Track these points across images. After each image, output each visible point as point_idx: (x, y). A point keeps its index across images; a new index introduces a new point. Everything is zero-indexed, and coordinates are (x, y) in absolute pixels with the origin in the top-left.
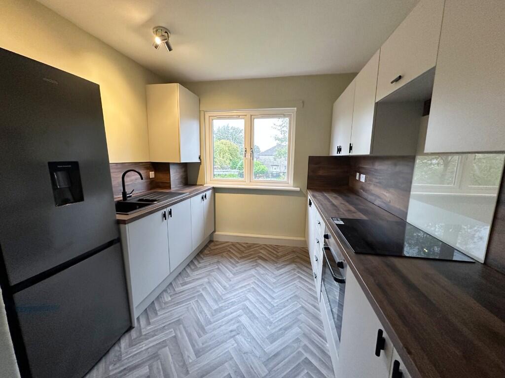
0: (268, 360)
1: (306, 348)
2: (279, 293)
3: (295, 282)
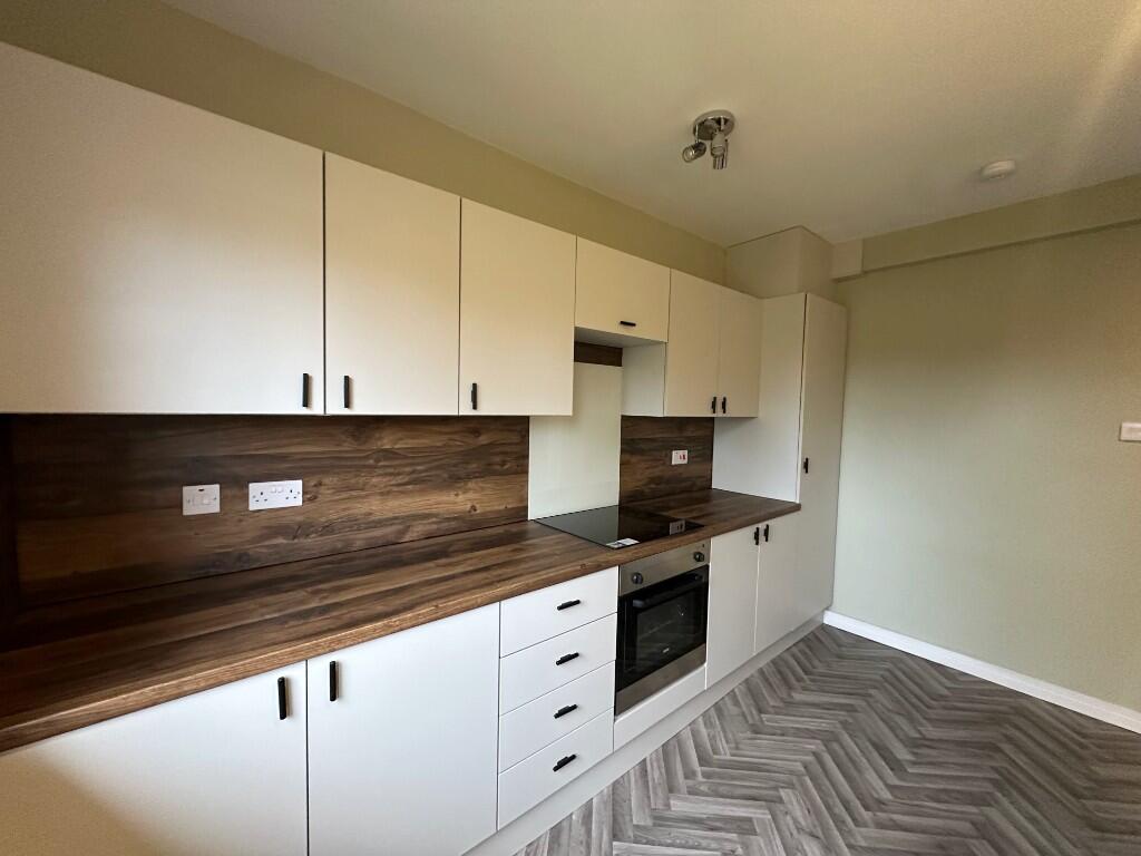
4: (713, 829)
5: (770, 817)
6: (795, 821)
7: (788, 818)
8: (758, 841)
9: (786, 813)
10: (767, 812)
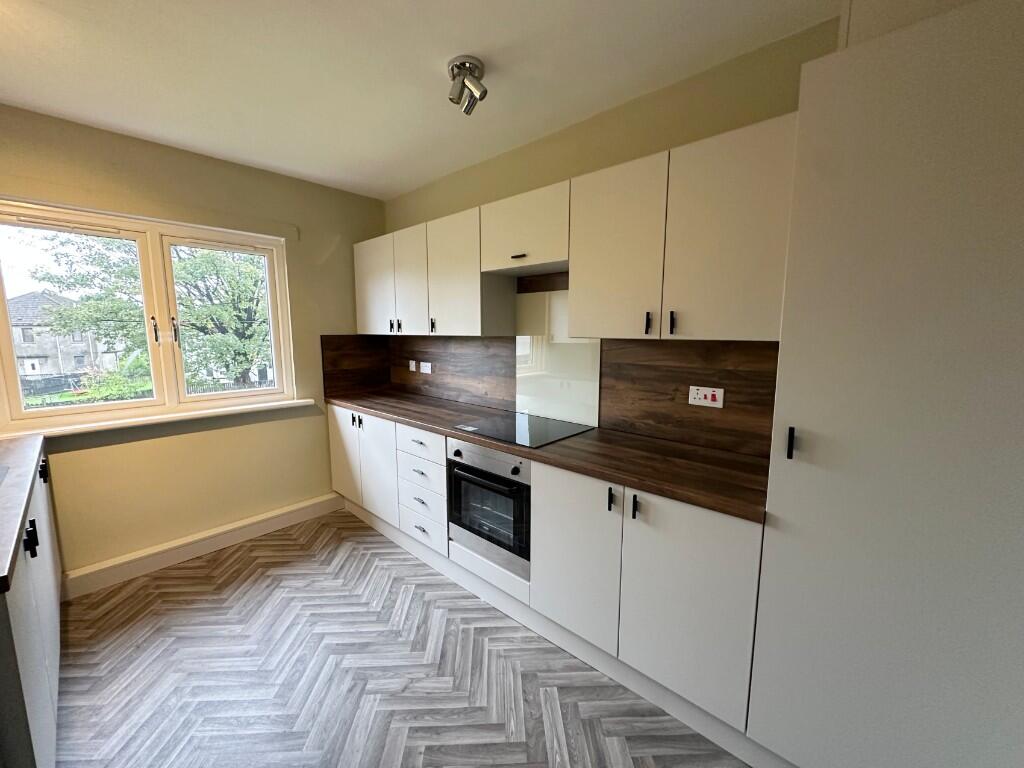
0: (439, 668)
1: (465, 621)
2: (367, 592)
3: (375, 564)
4: (418, 628)
5: (425, 662)
6: (419, 680)
7: (422, 675)
8: (407, 650)
9: (427, 676)
10: (430, 662)
